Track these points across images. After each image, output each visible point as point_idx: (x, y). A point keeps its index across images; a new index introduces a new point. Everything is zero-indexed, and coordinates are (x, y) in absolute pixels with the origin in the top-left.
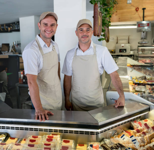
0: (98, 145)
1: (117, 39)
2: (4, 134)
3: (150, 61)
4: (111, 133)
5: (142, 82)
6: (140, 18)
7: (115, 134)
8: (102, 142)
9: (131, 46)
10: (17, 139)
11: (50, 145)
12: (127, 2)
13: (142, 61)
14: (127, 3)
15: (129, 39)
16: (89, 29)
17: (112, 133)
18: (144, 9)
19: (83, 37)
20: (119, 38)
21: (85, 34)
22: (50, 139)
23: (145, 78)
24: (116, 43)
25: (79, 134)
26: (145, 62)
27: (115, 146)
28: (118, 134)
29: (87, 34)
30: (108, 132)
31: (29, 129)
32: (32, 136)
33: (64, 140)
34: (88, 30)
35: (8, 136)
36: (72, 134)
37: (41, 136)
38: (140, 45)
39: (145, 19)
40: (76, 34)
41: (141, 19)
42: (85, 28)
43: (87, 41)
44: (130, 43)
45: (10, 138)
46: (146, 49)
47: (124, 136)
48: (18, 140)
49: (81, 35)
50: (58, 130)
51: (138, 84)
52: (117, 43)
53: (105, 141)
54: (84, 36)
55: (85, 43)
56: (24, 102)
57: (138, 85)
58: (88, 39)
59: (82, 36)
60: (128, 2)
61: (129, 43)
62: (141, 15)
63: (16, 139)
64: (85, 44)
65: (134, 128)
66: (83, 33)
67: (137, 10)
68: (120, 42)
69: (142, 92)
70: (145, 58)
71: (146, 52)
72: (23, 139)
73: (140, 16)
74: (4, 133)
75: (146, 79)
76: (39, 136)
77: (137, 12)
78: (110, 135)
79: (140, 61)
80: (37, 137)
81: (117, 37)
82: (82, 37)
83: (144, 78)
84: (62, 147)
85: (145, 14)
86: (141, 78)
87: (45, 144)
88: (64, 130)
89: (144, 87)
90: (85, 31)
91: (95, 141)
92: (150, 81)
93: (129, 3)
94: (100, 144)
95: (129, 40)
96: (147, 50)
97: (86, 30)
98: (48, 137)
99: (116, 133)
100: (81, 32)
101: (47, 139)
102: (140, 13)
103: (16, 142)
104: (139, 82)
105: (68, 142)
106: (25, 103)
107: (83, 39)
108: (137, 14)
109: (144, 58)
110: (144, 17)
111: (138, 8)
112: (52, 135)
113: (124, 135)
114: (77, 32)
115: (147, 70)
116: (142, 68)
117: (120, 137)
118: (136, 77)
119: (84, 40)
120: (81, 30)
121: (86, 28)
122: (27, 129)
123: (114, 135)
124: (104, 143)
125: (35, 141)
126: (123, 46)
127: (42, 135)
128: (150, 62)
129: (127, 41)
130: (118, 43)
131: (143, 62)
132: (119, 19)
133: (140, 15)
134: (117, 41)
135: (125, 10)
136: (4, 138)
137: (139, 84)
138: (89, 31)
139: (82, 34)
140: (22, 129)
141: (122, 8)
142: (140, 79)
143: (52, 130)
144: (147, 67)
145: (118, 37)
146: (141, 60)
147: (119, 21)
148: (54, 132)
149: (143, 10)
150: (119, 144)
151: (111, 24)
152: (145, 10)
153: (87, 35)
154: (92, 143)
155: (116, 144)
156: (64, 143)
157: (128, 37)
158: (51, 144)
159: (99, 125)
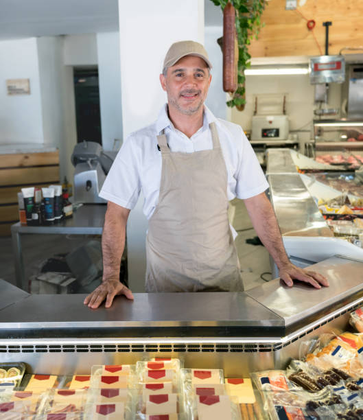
0: (283, 377)
1: (256, 103)
2: (16, 367)
3: (343, 158)
4: (307, 343)
5: (341, 210)
6: (319, 47)
7: (317, 345)
8: (289, 368)
9: (289, 122)
10: (56, 377)
11: (161, 386)
12: (285, 4)
13: (324, 159)
14: (285, 8)
15: (285, 102)
16: (203, 71)
17: (310, 345)
18: (327, 24)
19: (183, 94)
20: (260, 101)
21: (190, 86)
22: (156, 372)
23: (347, 202)
24: (253, 113)
25: (229, 351)
26: (332, 161)
27: (326, 378)
28: (322, 346)
29: (197, 85)
30: (300, 343)
31: (89, 349)
32: (104, 367)
33: (195, 372)
34: (199, 75)
35: (28, 372)
36: (210, 353)
37: (129, 366)
38: (318, 118)
39: (331, 50)
40: (163, 85)
41: (321, 52)
42: (190, 70)
43: (197, 106)
44: (287, 112)
45: (35, 378)
46: (325, 129)
47: (341, 349)
48: (58, 380)
49: (176, 89)
50: (173, 345)
51: (333, 217)
52: (255, 113)
53: (296, 365)
54: (187, 91)
55: (191, 113)
56: (34, 276)
57: (334, 219)
58: (197, 100)
59: (183, 92)
60: (288, 4)
61: (284, 112)
62: (321, 38)
63: (53, 379)
64: (190, 115)
65: (358, 328)
66: (186, 84)
67: (311, 25)
68: (263, 110)
69: (349, 235)
70: (329, 152)
71: (326, 136)
72: (72, 376)
73: (317, 43)
74: (18, 363)
75: (350, 204)
76: (123, 366)
77: (311, 32)
78: (305, 349)
79: (317, 159)
80: (120, 369)
81: (256, 99)
82: (181, 96)
83: (344, 201)
84: (197, 389)
85: (332, 37)
86: (336, 202)
87: (148, 386)
88: (190, 346)
89: (350, 222)
90: (190, 77)
91: (270, 369)
92: (359, 208)
93: (291, 9)
94: (286, 373)
95: (286, 105)
96: (328, 131)
97: (194, 75)
98: (149, 366)
99: (319, 344)
100: (179, 79)
101: (149, 371)
102: (319, 34)
103: (55, 386)
104: (334, 213)
105: (208, 375)
106: (39, 278)
107: (183, 101)
108: (310, 36)
109: (327, 152)
110: (327, 45)
111: (313, 22)
112: (156, 360)
113: (339, 348)
114: (163, 79)
115: (341, 180)
116: (327, 176)
117: (331, 352)
118: (324, 201)
119: (188, 104)
120: (178, 72)
121: (194, 70)
122: (82, 349)
123: (314, 350)
124: (294, 371)
125: (115, 379)
126: (271, 122)
127: (133, 362)
128: (343, 161)
129: (281, 108)
130: (258, 112)
131: (327, 162)
132: (266, 48)
133: (318, 40)
134: (256, 108)
135: (281, 27)
136: (20, 377)
137: (335, 217)
138: (201, 78)
139: (180, 85)
140: (68, 349)
141: (272, 22)
142: (335, 205)
143: (156, 346)
144: (340, 173)
145: (258, 97)
146: (320, 157)
147: (266, 55)
148: (161, 350)
149: (324, 28)
150: (335, 370)
151: (253, 61)
152: (330, 27)
153: (196, 89)
154: (265, 374)
155: (328, 372)
156: (196, 378)
157: (283, 98)
158: (164, 383)
159: (286, 325)
